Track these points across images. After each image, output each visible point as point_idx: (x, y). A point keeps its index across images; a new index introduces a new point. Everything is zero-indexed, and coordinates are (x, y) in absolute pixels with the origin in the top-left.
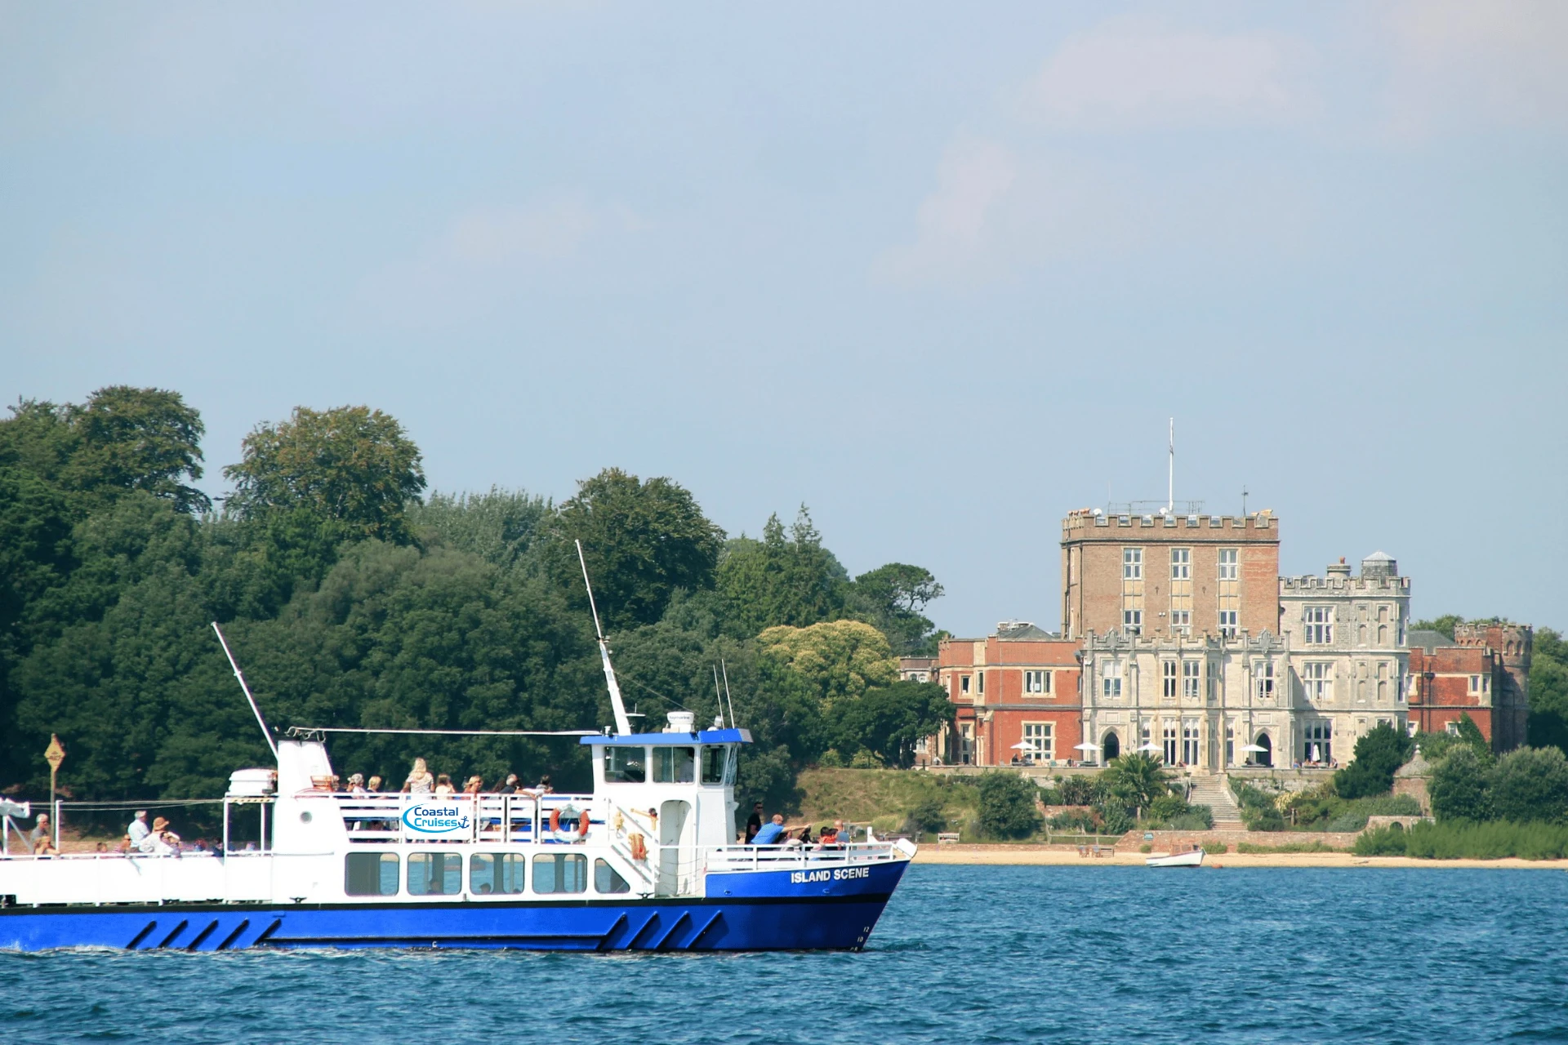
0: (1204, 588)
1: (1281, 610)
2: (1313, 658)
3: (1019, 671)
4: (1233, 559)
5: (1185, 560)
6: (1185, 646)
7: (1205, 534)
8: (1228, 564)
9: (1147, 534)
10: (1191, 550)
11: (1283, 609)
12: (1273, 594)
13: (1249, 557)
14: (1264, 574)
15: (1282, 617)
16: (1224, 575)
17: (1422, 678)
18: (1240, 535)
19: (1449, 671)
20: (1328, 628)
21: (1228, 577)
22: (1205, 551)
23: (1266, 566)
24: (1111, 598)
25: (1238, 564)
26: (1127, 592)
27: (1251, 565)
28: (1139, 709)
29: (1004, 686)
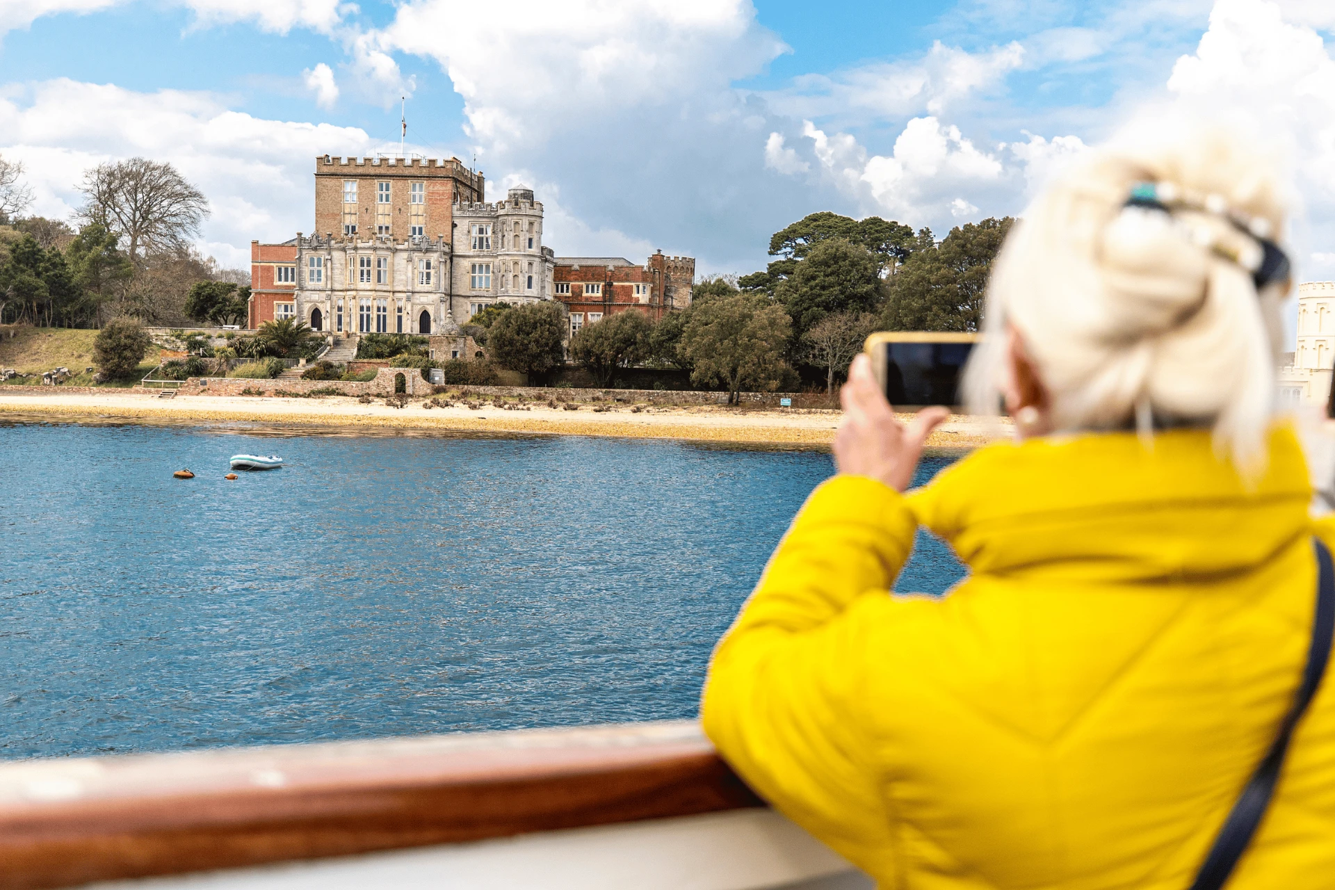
0: (400, 210)
1: (454, 226)
2: (477, 259)
3: (273, 267)
4: (421, 190)
5: (387, 189)
6: (360, 245)
7: (401, 172)
8: (417, 192)
9: (360, 171)
10: (391, 182)
11: (456, 225)
12: (448, 214)
13: (431, 188)
14: (440, 200)
15: (455, 231)
16: (414, 201)
17: (605, 285)
18: (425, 172)
19: (622, 281)
20: (487, 239)
21: (417, 202)
22: (400, 183)
23: (443, 194)
24: (334, 216)
25: (423, 193)
26: (346, 211)
27: (432, 193)
28: (332, 290)
29: (261, 277)
